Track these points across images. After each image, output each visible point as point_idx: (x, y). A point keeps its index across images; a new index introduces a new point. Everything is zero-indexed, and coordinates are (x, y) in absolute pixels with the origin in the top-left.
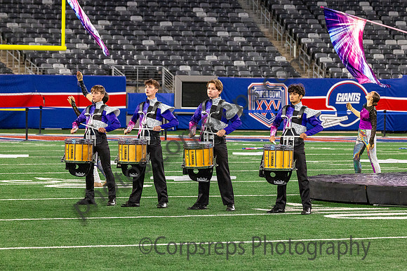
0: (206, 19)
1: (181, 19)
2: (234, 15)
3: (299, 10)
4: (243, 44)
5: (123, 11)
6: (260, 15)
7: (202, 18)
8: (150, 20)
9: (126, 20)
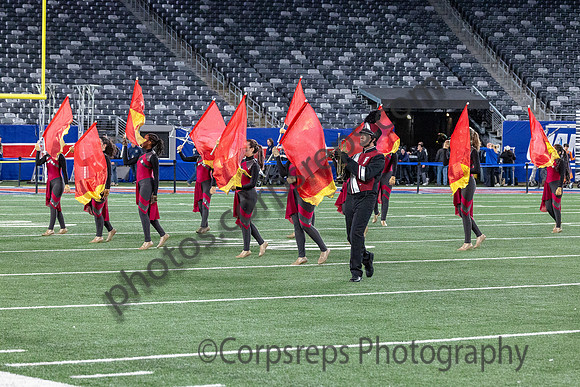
0: (143, 68)
1: (119, 67)
3: (233, 59)
4: (188, 94)
5: (58, 59)
6: (194, 63)
7: (140, 67)
8: (88, 68)
9: (62, 67)
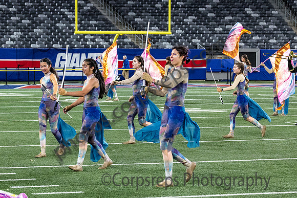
0: (252, 15)
1: (238, 15)
2: (269, 12)
4: (275, 30)
5: (203, 11)
6: (284, 12)
7: (250, 14)
8: (220, 16)
9: (205, 16)
